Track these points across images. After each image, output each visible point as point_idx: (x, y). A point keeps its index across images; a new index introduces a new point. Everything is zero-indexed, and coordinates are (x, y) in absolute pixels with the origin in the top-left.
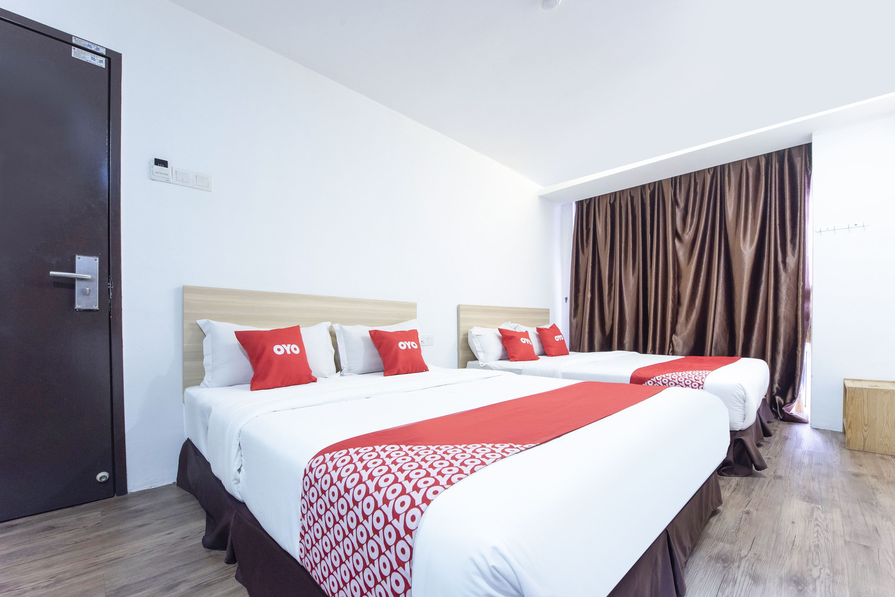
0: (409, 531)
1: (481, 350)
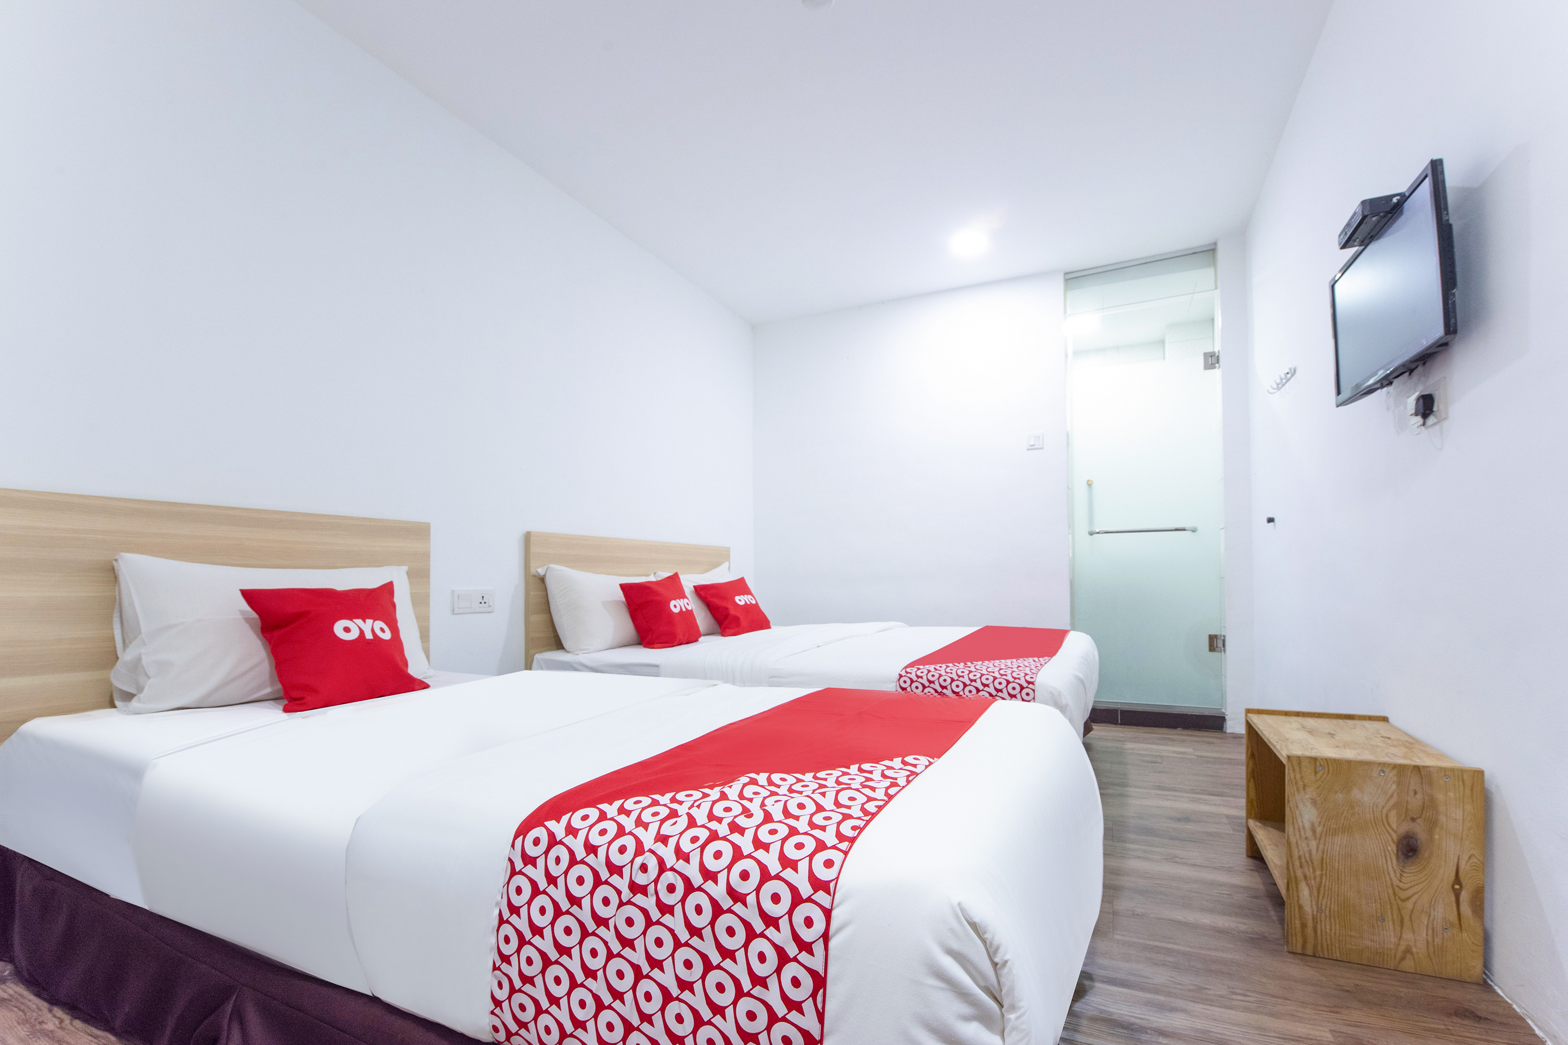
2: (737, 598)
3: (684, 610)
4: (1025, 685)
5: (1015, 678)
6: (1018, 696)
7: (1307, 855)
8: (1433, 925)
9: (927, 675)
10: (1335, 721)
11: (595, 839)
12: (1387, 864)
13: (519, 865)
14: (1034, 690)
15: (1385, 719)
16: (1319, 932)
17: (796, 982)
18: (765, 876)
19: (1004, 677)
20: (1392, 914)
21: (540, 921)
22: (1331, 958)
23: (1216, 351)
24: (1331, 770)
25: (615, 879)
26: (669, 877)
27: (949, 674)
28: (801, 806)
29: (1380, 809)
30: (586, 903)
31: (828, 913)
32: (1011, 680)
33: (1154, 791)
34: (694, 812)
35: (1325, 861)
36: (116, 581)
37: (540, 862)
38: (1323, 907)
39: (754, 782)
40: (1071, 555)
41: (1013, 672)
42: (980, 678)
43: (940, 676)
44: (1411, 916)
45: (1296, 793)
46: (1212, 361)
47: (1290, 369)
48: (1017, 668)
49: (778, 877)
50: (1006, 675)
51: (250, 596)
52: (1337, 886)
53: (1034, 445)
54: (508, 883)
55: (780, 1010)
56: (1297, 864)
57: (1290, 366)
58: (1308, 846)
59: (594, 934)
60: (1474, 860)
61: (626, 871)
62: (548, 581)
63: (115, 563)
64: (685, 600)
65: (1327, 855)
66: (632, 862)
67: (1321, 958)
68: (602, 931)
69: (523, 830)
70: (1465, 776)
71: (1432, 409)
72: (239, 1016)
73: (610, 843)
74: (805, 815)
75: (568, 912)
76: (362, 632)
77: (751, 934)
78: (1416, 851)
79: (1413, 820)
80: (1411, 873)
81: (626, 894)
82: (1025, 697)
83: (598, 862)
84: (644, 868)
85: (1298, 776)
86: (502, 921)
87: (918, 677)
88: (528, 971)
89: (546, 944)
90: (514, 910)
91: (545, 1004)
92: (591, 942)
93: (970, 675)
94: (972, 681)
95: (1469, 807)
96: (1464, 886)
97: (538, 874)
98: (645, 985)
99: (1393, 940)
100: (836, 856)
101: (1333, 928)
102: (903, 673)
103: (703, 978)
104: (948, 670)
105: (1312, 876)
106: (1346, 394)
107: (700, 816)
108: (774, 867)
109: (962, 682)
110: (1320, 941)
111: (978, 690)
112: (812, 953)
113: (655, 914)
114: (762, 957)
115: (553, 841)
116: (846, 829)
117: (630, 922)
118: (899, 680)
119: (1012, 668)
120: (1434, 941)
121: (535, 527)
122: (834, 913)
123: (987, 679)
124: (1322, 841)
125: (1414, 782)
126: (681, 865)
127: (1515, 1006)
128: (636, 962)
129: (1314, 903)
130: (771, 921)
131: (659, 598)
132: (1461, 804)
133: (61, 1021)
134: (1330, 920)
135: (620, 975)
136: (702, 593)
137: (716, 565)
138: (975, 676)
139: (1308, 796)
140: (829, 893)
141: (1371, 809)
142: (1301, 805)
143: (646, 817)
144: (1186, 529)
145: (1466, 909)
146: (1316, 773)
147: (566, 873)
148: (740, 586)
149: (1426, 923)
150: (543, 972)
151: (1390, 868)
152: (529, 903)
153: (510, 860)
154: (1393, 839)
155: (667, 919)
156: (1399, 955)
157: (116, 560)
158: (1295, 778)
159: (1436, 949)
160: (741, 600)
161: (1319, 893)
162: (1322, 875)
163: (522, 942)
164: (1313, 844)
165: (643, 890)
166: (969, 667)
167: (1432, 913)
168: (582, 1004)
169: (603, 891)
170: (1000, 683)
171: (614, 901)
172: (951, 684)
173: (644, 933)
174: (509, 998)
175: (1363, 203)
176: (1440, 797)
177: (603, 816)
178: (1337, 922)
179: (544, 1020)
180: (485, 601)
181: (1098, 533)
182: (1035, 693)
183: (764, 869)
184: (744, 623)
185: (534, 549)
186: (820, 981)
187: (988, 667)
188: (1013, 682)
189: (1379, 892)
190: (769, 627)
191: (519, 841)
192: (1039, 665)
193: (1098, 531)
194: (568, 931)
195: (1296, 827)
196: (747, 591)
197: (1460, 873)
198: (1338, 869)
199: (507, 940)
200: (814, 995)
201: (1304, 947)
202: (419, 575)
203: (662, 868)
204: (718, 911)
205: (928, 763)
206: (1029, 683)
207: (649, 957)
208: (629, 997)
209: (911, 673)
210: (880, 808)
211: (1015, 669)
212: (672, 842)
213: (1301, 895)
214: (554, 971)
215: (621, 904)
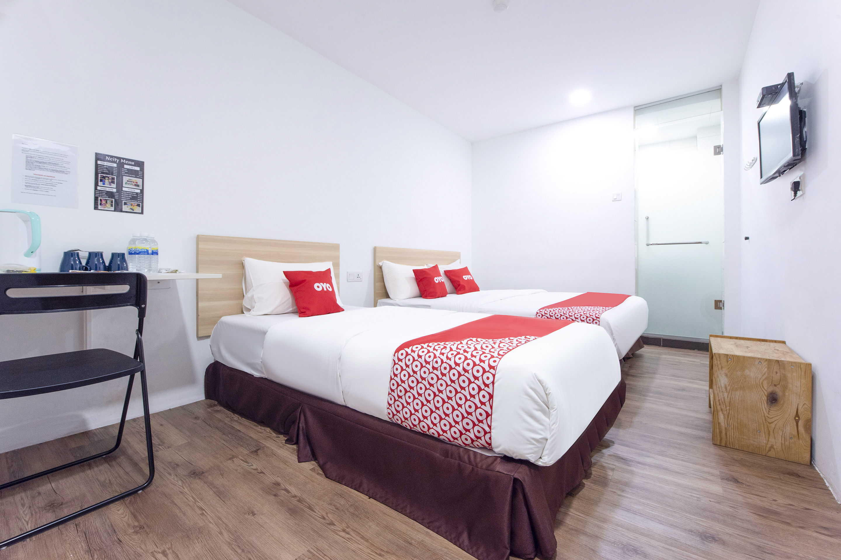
2: (464, 277)
3: (440, 282)
4: (595, 318)
5: (591, 315)
6: (585, 321)
7: (723, 399)
8: (785, 436)
9: (549, 313)
10: (755, 342)
11: (420, 353)
12: (762, 405)
13: (397, 361)
14: (599, 321)
15: (784, 342)
16: (728, 436)
17: (484, 396)
18: (475, 365)
19: (585, 315)
20: (764, 429)
21: (404, 379)
22: (734, 448)
23: (721, 145)
24: (735, 360)
25: (427, 366)
26: (444, 365)
27: (560, 313)
28: (487, 347)
29: (759, 380)
30: (418, 373)
31: (494, 376)
32: (589, 316)
33: (669, 377)
34: (452, 347)
35: (731, 402)
36: (243, 268)
37: (404, 361)
38: (730, 424)
39: (472, 340)
40: (636, 256)
41: (590, 312)
42: (574, 315)
43: (556, 313)
44: (773, 431)
45: (718, 371)
46: (718, 150)
47: (754, 158)
48: (593, 311)
49: (479, 365)
50: (586, 314)
51: (286, 274)
52: (737, 415)
53: (616, 199)
54: (393, 367)
55: (479, 405)
56: (718, 403)
57: (754, 157)
58: (723, 395)
59: (421, 382)
60: (805, 406)
61: (431, 363)
62: (383, 268)
63: (243, 262)
64: (441, 277)
65: (732, 400)
66: (433, 360)
67: (729, 448)
68: (423, 382)
69: (397, 351)
70: (802, 366)
71: (799, 188)
72: (303, 411)
73: (426, 355)
74: (488, 349)
75: (413, 376)
76: (323, 288)
77: (470, 382)
78: (776, 400)
79: (775, 385)
80: (774, 410)
81: (431, 370)
82: (589, 321)
83: (422, 360)
84: (437, 362)
85: (719, 363)
86: (391, 379)
87: (545, 314)
88: (400, 394)
89: (406, 386)
90: (396, 375)
91: (405, 405)
92: (420, 385)
93: (569, 314)
94: (570, 316)
95: (803, 381)
96: (801, 418)
97: (403, 364)
98: (437, 398)
99: (764, 442)
100: (497, 360)
101: (735, 434)
102: (539, 312)
103: (455, 396)
104: (559, 311)
105: (725, 409)
106: (764, 178)
107: (454, 348)
108: (478, 362)
109: (566, 316)
110: (728, 440)
111: (567, 318)
112: (489, 387)
113: (440, 376)
114: (473, 389)
115: (407, 354)
116: (501, 353)
117: (432, 379)
118: (536, 315)
119: (590, 311)
120: (785, 443)
121: (378, 245)
122: (496, 376)
123: (577, 315)
124: (730, 394)
125: (776, 368)
126: (448, 361)
127: (821, 474)
128: (434, 391)
129: (726, 422)
130: (476, 378)
131: (428, 276)
132: (800, 380)
133: (239, 418)
134: (734, 430)
135: (429, 395)
136: (448, 274)
137: (454, 261)
138: (572, 314)
139: (723, 372)
140: (494, 370)
141: (754, 380)
142: (720, 376)
143: (436, 348)
144: (702, 242)
145: (801, 429)
146: (727, 362)
147: (412, 364)
148: (465, 271)
149: (781, 434)
150: (405, 395)
151: (764, 408)
152: (400, 373)
153: (393, 360)
154: (765, 394)
155: (444, 378)
156: (767, 449)
157: (244, 260)
158: (717, 364)
159: (786, 447)
160: (466, 277)
161: (728, 417)
162: (730, 409)
163: (398, 385)
164: (726, 394)
165: (436, 369)
166: (570, 310)
167: (784, 430)
168: (417, 404)
169: (424, 369)
170: (583, 318)
171: (427, 372)
172: (560, 317)
173: (437, 382)
174: (394, 403)
175: (763, 89)
176: (789, 375)
177: (422, 347)
178: (737, 431)
179: (405, 410)
180: (359, 276)
181: (651, 245)
182: (600, 323)
183: (474, 363)
184: (467, 288)
185: (377, 254)
186: (491, 396)
187: (579, 310)
188: (590, 317)
189: (758, 419)
190: (478, 290)
191: (396, 354)
192: (604, 310)
193: (651, 243)
194: (413, 382)
195: (718, 386)
196: (468, 273)
197: (799, 412)
198: (738, 407)
199: (393, 385)
200: (489, 400)
201: (721, 442)
202: (336, 265)
203: (442, 362)
204: (460, 375)
205: (535, 338)
206: (597, 318)
207: (438, 389)
208: (432, 402)
209: (542, 312)
210: (513, 348)
211: (592, 312)
212: (445, 355)
213: (719, 418)
214: (408, 394)
215: (430, 373)
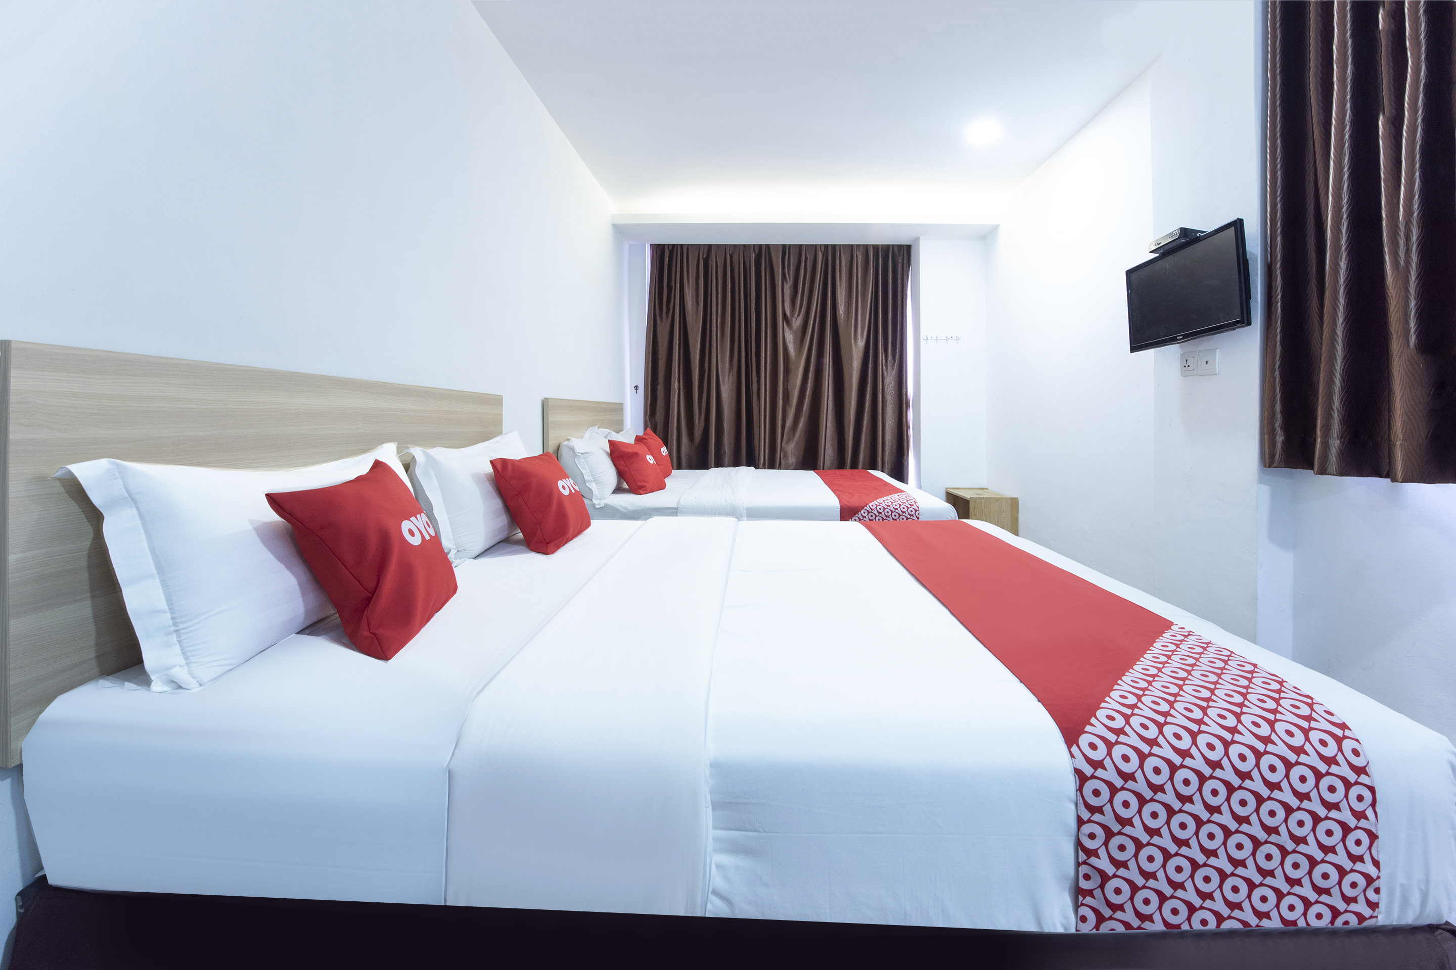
0: (1360, 771)
1: (591, 478)
